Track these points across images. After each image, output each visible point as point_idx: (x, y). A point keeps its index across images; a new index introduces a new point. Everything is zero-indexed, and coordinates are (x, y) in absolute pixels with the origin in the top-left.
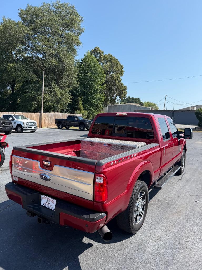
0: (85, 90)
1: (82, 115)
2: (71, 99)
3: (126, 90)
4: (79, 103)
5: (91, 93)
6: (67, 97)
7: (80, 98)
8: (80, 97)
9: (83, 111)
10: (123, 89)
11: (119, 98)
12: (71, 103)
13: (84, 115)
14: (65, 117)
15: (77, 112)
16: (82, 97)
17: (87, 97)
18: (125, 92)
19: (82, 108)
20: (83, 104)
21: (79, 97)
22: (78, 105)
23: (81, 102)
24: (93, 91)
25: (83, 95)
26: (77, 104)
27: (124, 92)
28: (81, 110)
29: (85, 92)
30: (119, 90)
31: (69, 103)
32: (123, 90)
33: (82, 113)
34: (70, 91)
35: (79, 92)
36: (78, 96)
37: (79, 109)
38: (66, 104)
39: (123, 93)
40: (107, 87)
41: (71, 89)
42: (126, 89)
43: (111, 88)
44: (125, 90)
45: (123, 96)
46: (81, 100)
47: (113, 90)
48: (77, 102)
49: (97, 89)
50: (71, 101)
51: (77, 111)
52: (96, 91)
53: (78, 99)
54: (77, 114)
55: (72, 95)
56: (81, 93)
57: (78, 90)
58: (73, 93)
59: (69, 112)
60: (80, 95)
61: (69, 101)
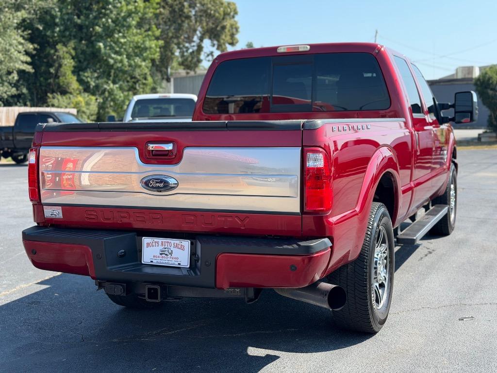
0: (79, 18)
1: (78, 112)
2: (27, 53)
3: (237, 18)
4: (60, 66)
5: (106, 28)
6: (11, 45)
7: (65, 49)
8: (65, 45)
9: (80, 99)
10: (226, 14)
11: (214, 45)
12: (29, 69)
13: (84, 112)
14: (7, 120)
15: (55, 102)
16: (72, 44)
17: (91, 44)
18: (232, 26)
19: (75, 85)
20: (77, 71)
21: (59, 46)
22: (57, 76)
23: (68, 63)
24: (113, 21)
25: (75, 37)
26: (52, 70)
27: (227, 23)
28: (71, 93)
29: (80, 27)
30: (209, 16)
31: (21, 73)
32: (223, 19)
33: (77, 105)
34: (23, 25)
35: (56, 25)
36: (57, 43)
37: (64, 92)
38: (9, 73)
39: (224, 28)
40: (164, 7)
41: (22, 14)
42: (236, 13)
43: (181, 10)
44: (233, 17)
45: (225, 37)
46: (67, 56)
47: (188, 17)
48: (51, 66)
49: (130, 14)
50: (29, 59)
51: (54, 98)
52: (124, 18)
53: (56, 51)
54: (58, 107)
55: (31, 40)
56: (66, 29)
57: (53, 17)
58: (36, 33)
59: (25, 105)
60: (64, 39)
61: (21, 62)
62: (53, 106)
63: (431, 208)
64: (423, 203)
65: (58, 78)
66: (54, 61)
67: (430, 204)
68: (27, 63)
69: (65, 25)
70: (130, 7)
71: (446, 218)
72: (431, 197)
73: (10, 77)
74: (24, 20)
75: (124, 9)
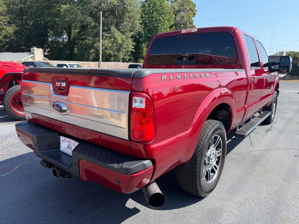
0: (149, 34)
2: (134, 46)
4: (143, 50)
6: (128, 43)
7: (144, 45)
8: (145, 43)
12: (133, 50)
15: (141, 61)
16: (147, 43)
21: (143, 44)
23: (145, 49)
25: (148, 41)
26: (140, 51)
29: (149, 37)
31: (131, 51)
34: (132, 37)
35: (142, 37)
36: (142, 42)
37: (143, 58)
38: (128, 52)
41: (132, 33)
46: (145, 47)
50: (134, 47)
51: (140, 60)
53: (142, 45)
54: (141, 63)
55: (135, 41)
56: (145, 38)
57: (142, 34)
58: (136, 39)
59: (132, 62)
60: (144, 42)
61: (131, 48)
62: (140, 63)
63: (262, 112)
64: (258, 110)
65: (142, 54)
66: (141, 48)
67: (262, 111)
68: (133, 49)
69: (145, 37)
70: (165, 31)
71: (270, 117)
72: (262, 107)
73: (128, 53)
74: (133, 35)
75: (163, 31)
